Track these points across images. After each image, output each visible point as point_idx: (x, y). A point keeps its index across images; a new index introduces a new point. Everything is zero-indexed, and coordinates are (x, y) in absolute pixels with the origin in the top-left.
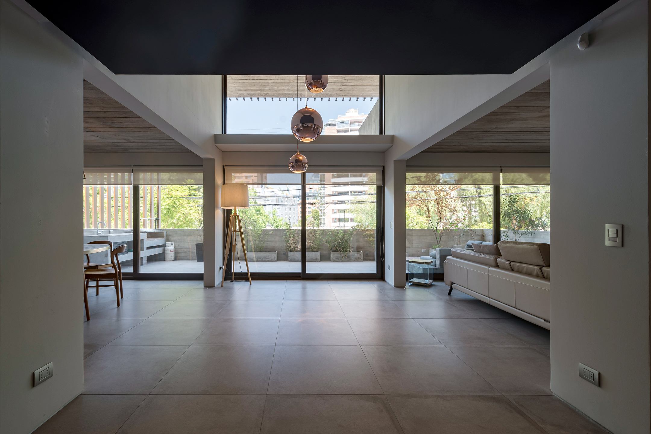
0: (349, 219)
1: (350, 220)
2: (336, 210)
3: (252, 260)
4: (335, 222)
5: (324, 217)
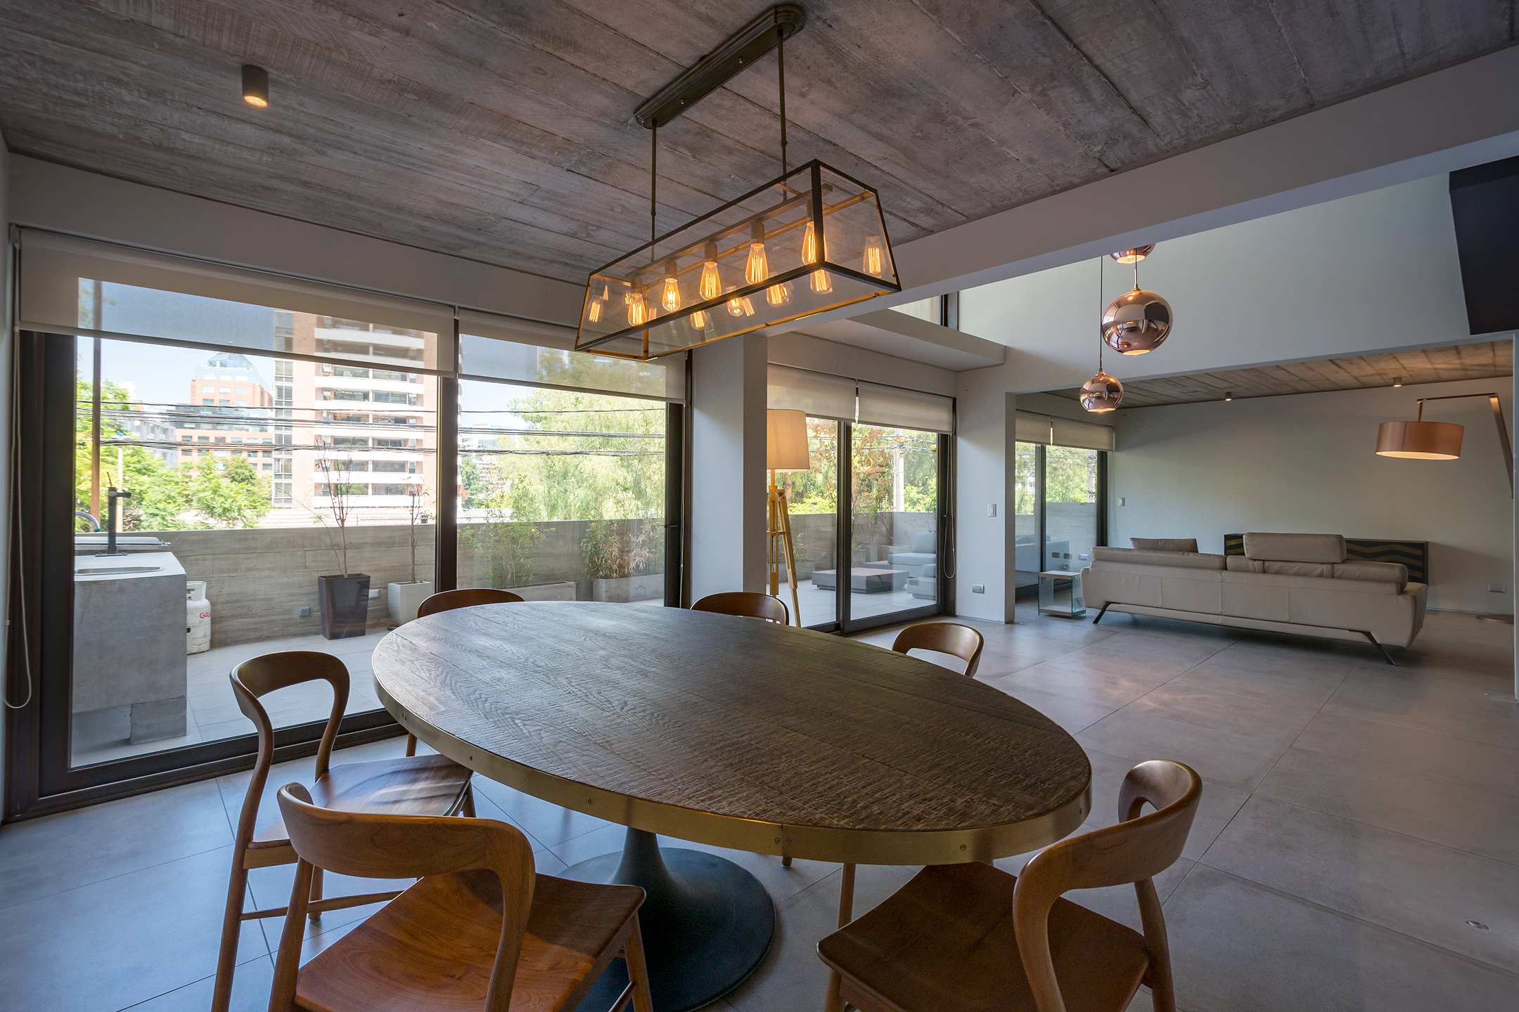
0: (370, 486)
1: (370, 491)
4: (325, 494)
5: (288, 481)
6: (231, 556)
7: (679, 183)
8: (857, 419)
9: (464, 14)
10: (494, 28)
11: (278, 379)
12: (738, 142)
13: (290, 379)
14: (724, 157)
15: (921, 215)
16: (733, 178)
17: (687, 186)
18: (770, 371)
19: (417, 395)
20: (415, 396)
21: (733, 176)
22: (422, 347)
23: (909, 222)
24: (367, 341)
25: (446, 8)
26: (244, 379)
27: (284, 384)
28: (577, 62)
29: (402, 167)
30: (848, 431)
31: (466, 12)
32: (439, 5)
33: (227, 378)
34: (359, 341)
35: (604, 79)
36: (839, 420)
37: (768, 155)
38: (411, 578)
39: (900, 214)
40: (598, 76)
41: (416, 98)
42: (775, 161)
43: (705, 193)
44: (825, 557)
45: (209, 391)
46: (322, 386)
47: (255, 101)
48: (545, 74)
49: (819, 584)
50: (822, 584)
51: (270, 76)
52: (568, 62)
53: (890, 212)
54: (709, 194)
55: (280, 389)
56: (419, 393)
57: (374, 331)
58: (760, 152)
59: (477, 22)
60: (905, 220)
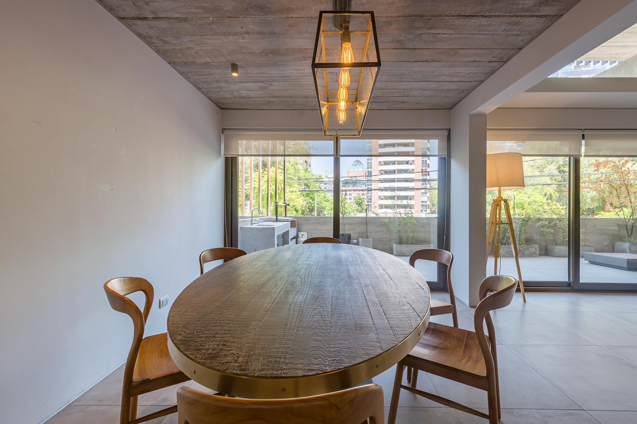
0: (396, 205)
1: (396, 207)
2: (382, 196)
3: (404, 255)
5: (371, 204)
6: (314, 225)
7: (383, 49)
8: (583, 154)
9: (253, 17)
10: (265, 17)
11: (368, 168)
12: (388, 17)
13: (371, 168)
14: (389, 27)
15: (542, 8)
16: (404, 36)
17: (388, 49)
18: (488, 133)
19: (412, 169)
20: (412, 170)
21: (403, 35)
22: (414, 150)
23: (537, 16)
24: (395, 151)
25: (248, 18)
26: (361, 169)
27: (370, 170)
28: (298, 16)
29: (293, 81)
30: (577, 162)
31: (254, 16)
32: (245, 18)
33: (356, 170)
34: (392, 151)
35: (312, 17)
36: (570, 156)
37: (408, 16)
38: (366, 237)
39: (524, 14)
40: (309, 17)
41: (272, 55)
42: (415, 18)
43: (399, 49)
44: (607, 245)
45: (352, 175)
46: (381, 169)
47: (235, 74)
48: (293, 26)
49: (590, 260)
50: (591, 261)
51: (238, 65)
52: (295, 17)
53: (514, 16)
54: (402, 49)
55: (368, 172)
56: (413, 168)
57: (397, 147)
58: (403, 17)
59: (259, 18)
60: (532, 16)
